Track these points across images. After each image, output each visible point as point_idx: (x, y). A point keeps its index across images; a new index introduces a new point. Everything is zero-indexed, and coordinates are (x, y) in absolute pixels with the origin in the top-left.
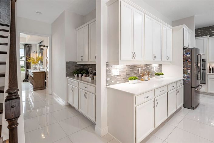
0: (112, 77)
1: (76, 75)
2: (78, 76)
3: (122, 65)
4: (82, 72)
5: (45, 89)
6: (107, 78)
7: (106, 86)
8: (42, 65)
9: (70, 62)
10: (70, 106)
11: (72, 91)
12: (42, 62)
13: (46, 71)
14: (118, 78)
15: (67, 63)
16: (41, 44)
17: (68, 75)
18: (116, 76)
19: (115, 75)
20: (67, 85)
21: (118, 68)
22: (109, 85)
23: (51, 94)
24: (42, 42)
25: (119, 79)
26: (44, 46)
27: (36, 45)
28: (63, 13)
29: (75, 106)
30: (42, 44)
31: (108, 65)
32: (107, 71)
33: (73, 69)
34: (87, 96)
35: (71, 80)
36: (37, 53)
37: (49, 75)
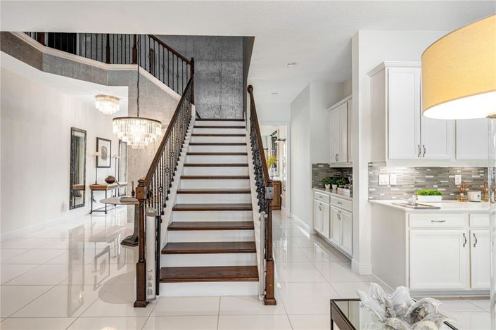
0: (381, 188)
1: (328, 186)
2: (331, 188)
3: (405, 168)
4: (338, 181)
5: (280, 209)
6: (369, 188)
7: (369, 199)
8: (276, 170)
9: (318, 164)
10: (317, 235)
11: (321, 210)
12: (275, 166)
13: (282, 181)
14: (393, 189)
15: (314, 166)
16: (274, 136)
17: (314, 185)
18: (389, 186)
19: (388, 184)
20: (314, 202)
21: (394, 173)
22: (374, 199)
23: (290, 218)
24: (276, 132)
25: (397, 191)
26: (279, 140)
27: (266, 137)
28: (308, 86)
29: (325, 234)
30: (276, 135)
31: (371, 167)
32: (370, 177)
33: (323, 175)
34: (341, 217)
35: (319, 192)
36: (269, 150)
37: (286, 187)
